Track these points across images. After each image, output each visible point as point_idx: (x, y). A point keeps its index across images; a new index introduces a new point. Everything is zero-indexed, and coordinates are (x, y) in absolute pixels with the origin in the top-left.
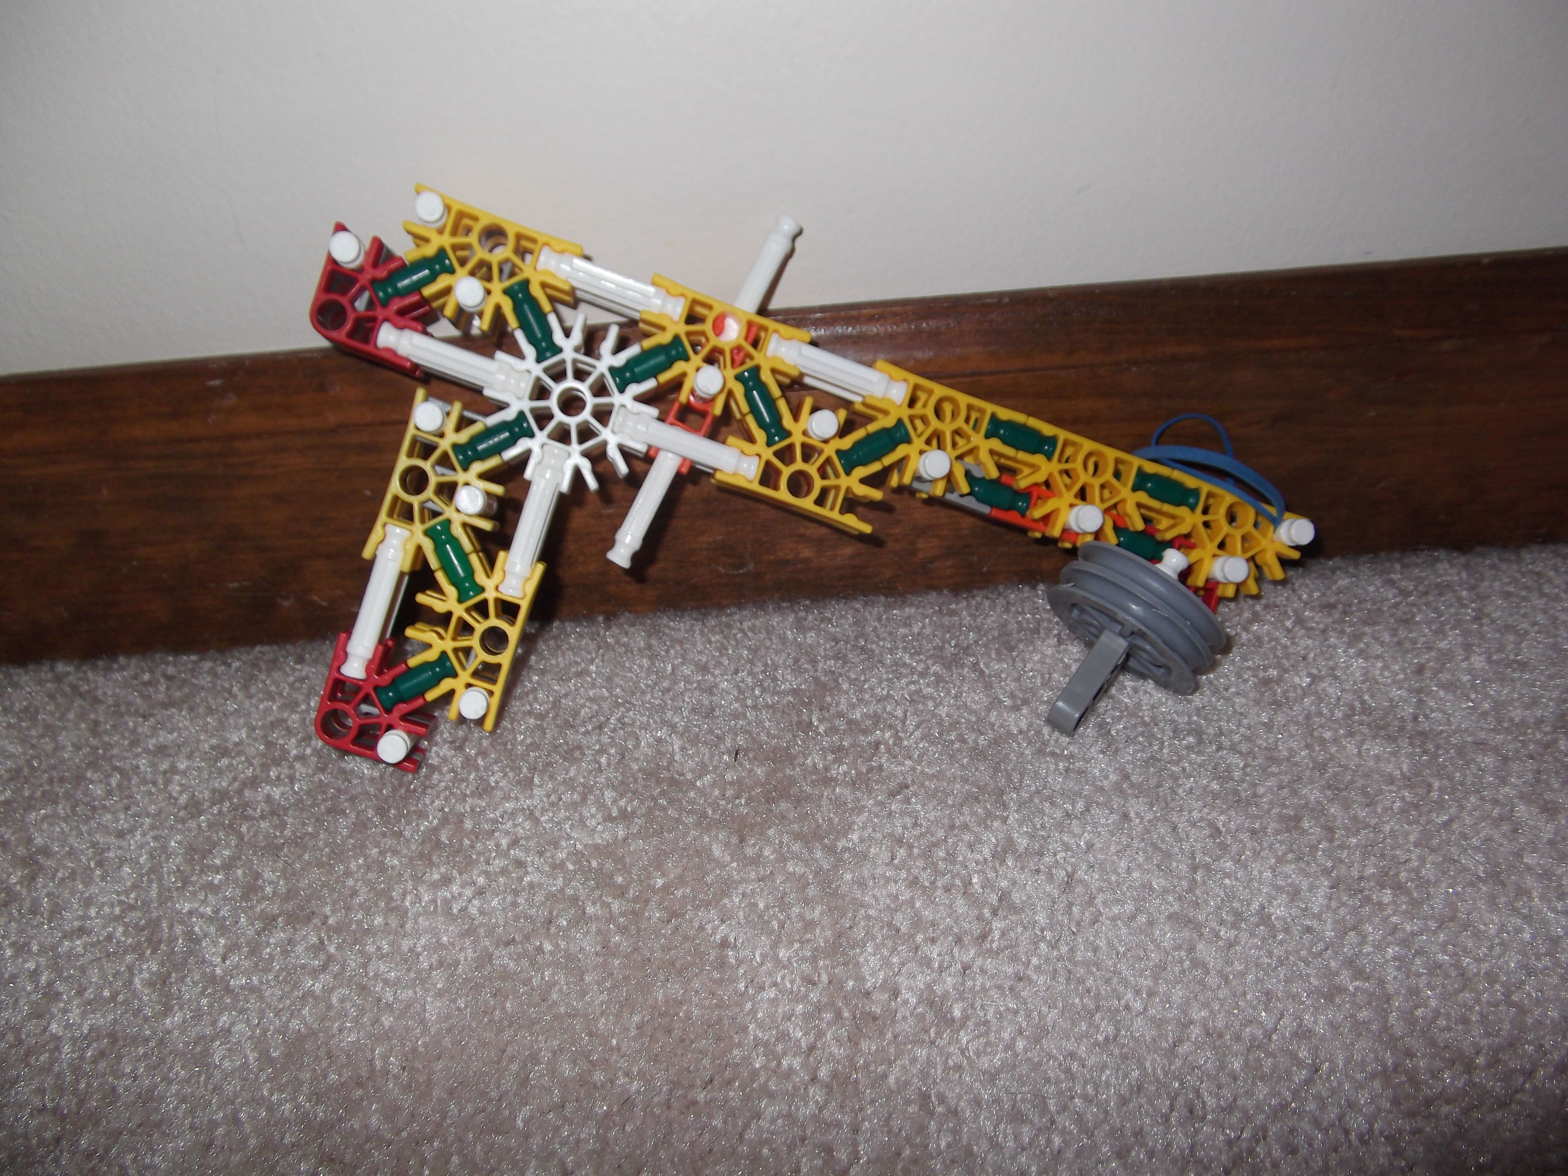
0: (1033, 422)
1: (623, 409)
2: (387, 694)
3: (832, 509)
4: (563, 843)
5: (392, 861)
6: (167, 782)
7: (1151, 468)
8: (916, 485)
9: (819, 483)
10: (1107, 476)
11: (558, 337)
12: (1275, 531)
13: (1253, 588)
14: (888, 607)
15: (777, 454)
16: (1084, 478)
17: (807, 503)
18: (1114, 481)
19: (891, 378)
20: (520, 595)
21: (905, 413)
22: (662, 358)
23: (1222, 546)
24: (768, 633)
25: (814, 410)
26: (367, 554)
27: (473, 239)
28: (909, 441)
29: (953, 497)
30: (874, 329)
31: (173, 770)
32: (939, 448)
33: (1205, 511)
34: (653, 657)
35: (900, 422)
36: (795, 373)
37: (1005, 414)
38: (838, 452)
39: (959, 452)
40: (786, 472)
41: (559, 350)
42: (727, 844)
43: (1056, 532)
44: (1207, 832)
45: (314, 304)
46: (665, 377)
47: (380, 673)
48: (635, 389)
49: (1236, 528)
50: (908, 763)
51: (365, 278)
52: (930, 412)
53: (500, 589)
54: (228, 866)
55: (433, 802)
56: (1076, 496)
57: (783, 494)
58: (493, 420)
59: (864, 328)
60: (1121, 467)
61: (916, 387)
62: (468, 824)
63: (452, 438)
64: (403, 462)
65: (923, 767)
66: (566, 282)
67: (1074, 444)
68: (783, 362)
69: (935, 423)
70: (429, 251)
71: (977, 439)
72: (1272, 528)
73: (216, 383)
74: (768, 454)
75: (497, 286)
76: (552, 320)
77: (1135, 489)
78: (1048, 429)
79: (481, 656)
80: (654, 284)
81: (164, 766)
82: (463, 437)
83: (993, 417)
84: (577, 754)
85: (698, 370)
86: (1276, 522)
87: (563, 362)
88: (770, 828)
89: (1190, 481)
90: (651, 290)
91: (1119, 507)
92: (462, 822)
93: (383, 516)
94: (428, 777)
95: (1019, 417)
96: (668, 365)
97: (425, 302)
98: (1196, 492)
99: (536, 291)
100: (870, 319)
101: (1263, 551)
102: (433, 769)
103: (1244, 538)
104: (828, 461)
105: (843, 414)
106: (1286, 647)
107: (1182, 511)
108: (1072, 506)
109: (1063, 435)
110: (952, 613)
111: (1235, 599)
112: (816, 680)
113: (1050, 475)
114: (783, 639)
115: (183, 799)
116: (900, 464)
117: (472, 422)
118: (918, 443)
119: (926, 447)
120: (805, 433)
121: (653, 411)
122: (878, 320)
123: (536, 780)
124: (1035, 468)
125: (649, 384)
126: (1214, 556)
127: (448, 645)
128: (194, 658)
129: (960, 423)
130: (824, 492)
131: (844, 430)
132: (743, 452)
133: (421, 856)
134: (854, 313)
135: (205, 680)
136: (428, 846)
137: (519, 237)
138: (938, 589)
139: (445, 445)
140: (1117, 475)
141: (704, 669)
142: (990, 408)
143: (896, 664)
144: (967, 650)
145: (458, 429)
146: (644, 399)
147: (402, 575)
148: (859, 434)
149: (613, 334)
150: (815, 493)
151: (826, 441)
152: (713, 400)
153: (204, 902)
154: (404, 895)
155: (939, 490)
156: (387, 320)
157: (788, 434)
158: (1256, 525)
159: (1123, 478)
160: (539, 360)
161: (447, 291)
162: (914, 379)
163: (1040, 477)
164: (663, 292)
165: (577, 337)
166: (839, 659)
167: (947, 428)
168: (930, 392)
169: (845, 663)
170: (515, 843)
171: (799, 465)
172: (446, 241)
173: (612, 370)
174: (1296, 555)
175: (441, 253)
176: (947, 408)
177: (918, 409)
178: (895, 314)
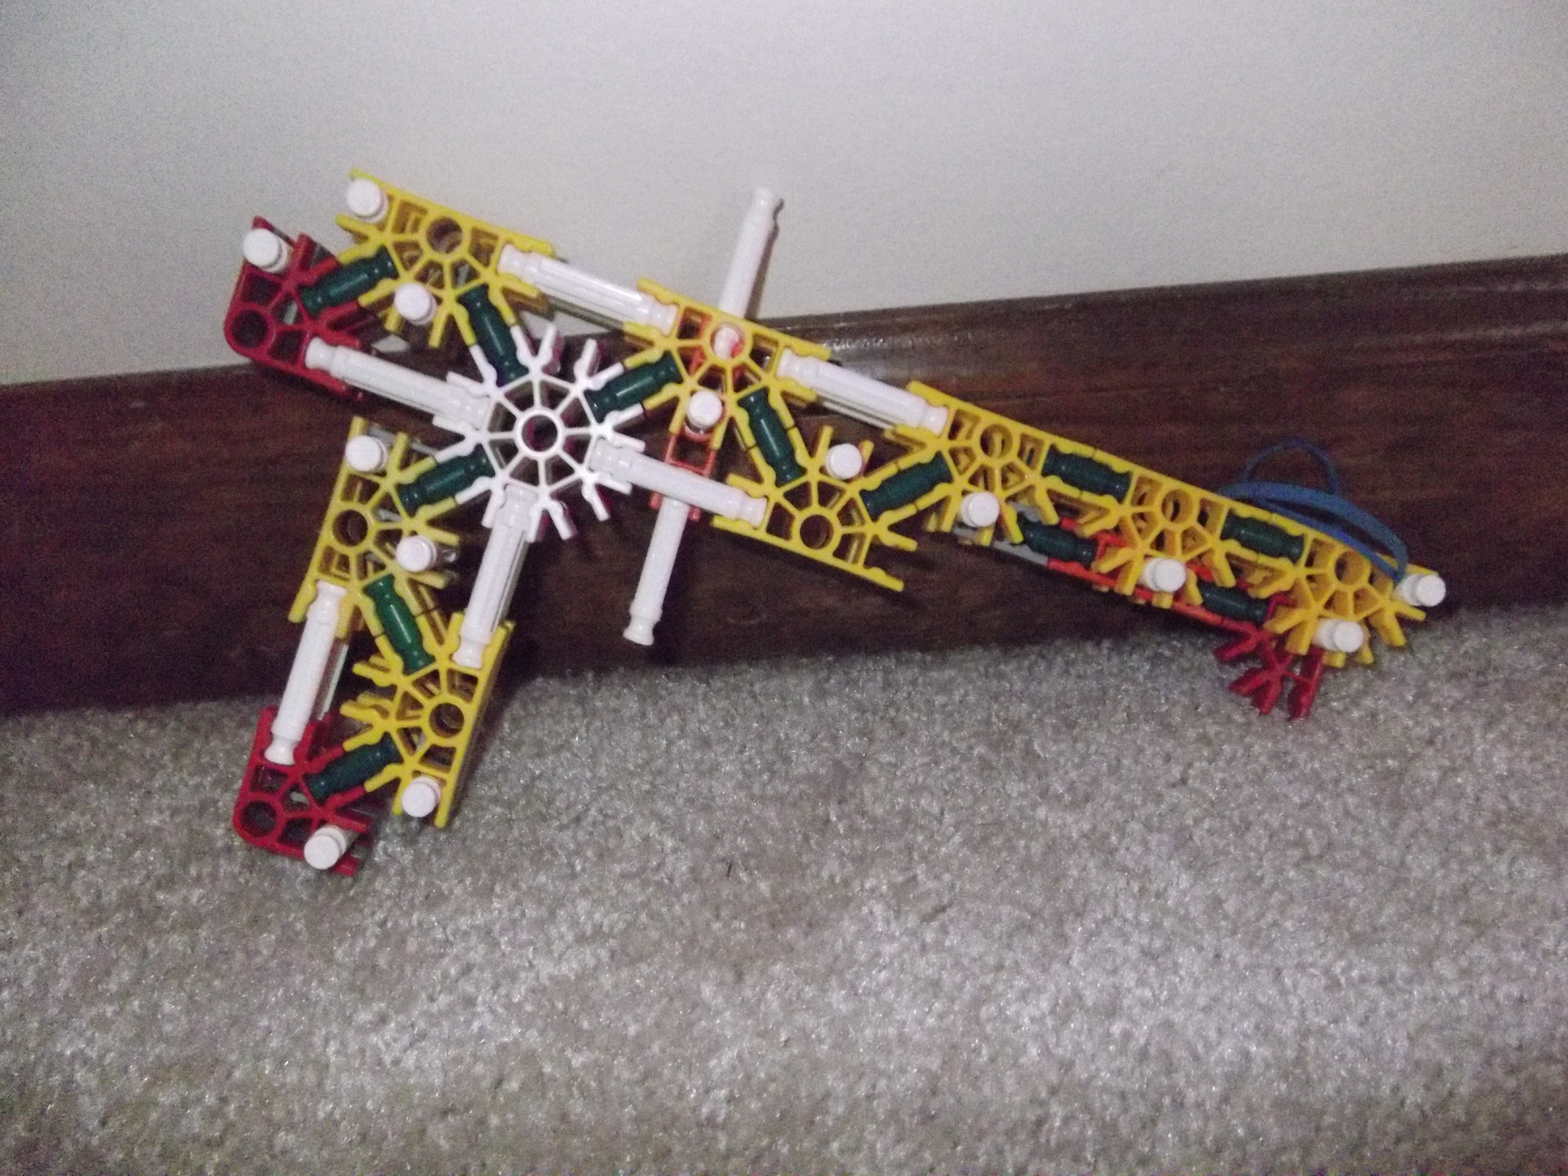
0: (1102, 456)
1: (601, 442)
2: (318, 783)
3: (855, 561)
4: (523, 975)
5: (318, 992)
6: (71, 878)
7: (1245, 511)
8: (958, 531)
9: (839, 531)
10: (1191, 521)
11: (523, 354)
12: (1395, 587)
13: (1367, 657)
14: (924, 667)
15: (788, 495)
16: (1162, 523)
17: (825, 555)
18: (1199, 528)
19: (928, 402)
20: (478, 666)
21: (945, 446)
22: (648, 380)
23: (1329, 604)
24: (783, 699)
25: (834, 443)
26: (295, 615)
27: (421, 237)
28: (949, 479)
29: (1002, 546)
30: (908, 341)
31: (80, 863)
32: (986, 488)
33: (1310, 563)
34: (646, 729)
35: (938, 456)
36: (811, 397)
37: (1067, 446)
38: (864, 493)
39: (1011, 492)
40: (800, 517)
41: (524, 370)
42: (721, 984)
43: (1127, 588)
44: (1323, 981)
45: (230, 315)
46: (653, 402)
47: (310, 758)
48: (616, 418)
49: (1346, 582)
50: (947, 877)
51: (289, 286)
52: (975, 443)
53: (455, 658)
54: (125, 994)
55: (373, 914)
56: (1152, 547)
57: (795, 544)
58: (444, 455)
59: (897, 340)
60: (1208, 509)
61: (959, 413)
62: (412, 946)
63: (396, 477)
64: (337, 506)
65: (963, 882)
66: (534, 288)
67: (1151, 481)
68: (797, 383)
69: (981, 458)
70: (368, 250)
71: (1033, 476)
72: (1390, 584)
73: (139, 404)
74: (778, 495)
75: (449, 294)
76: (517, 334)
77: (1224, 536)
78: (1119, 465)
79: (431, 738)
80: (641, 290)
81: (70, 856)
82: (409, 476)
83: (1053, 450)
84: (547, 856)
85: (693, 393)
86: (1397, 577)
87: (529, 384)
88: (774, 963)
89: (1293, 527)
90: (637, 297)
91: (1204, 559)
92: (404, 942)
93: (313, 570)
94: (371, 881)
95: (1085, 451)
96: (656, 388)
97: (363, 312)
98: (1299, 540)
99: (497, 298)
100: (906, 329)
101: (1379, 611)
102: (379, 870)
103: (1357, 596)
104: (851, 503)
105: (868, 447)
106: (1407, 728)
107: (1282, 563)
108: (1147, 557)
109: (1138, 472)
110: (1001, 676)
111: (1345, 669)
112: (838, 764)
113: (1121, 520)
114: (799, 706)
115: (84, 902)
116: (939, 507)
117: (422, 456)
118: (961, 481)
119: (970, 487)
120: (822, 470)
121: (639, 445)
122: (913, 330)
123: (498, 889)
124: (1103, 512)
125: (633, 412)
126: (1321, 617)
127: (393, 726)
128: (130, 715)
129: (1012, 456)
130: (847, 540)
131: (871, 466)
132: (747, 493)
133: (352, 988)
134: (887, 321)
135: (132, 747)
136: (362, 975)
137: (477, 233)
138: (984, 644)
139: (387, 486)
140: (1203, 519)
141: (705, 743)
142: (1048, 439)
143: (932, 743)
144: (1017, 727)
145: (405, 464)
146: (627, 430)
147: (337, 642)
148: (889, 470)
149: (590, 350)
150: (835, 542)
151: (848, 481)
152: (710, 430)
153: (90, 1042)
154: (327, 1042)
155: (986, 539)
156: (315, 334)
157: (803, 471)
158: (1371, 580)
159: (1209, 522)
160: (500, 383)
161: (388, 301)
162: (957, 404)
163: (1109, 522)
164: (651, 299)
165: (546, 353)
166: (865, 735)
167: (996, 463)
168: (976, 420)
169: (871, 740)
170: (467, 970)
171: (815, 509)
172: (388, 238)
173: (588, 394)
174: (1420, 616)
175: (382, 252)
176: (997, 439)
177: (960, 442)
178: (936, 323)
